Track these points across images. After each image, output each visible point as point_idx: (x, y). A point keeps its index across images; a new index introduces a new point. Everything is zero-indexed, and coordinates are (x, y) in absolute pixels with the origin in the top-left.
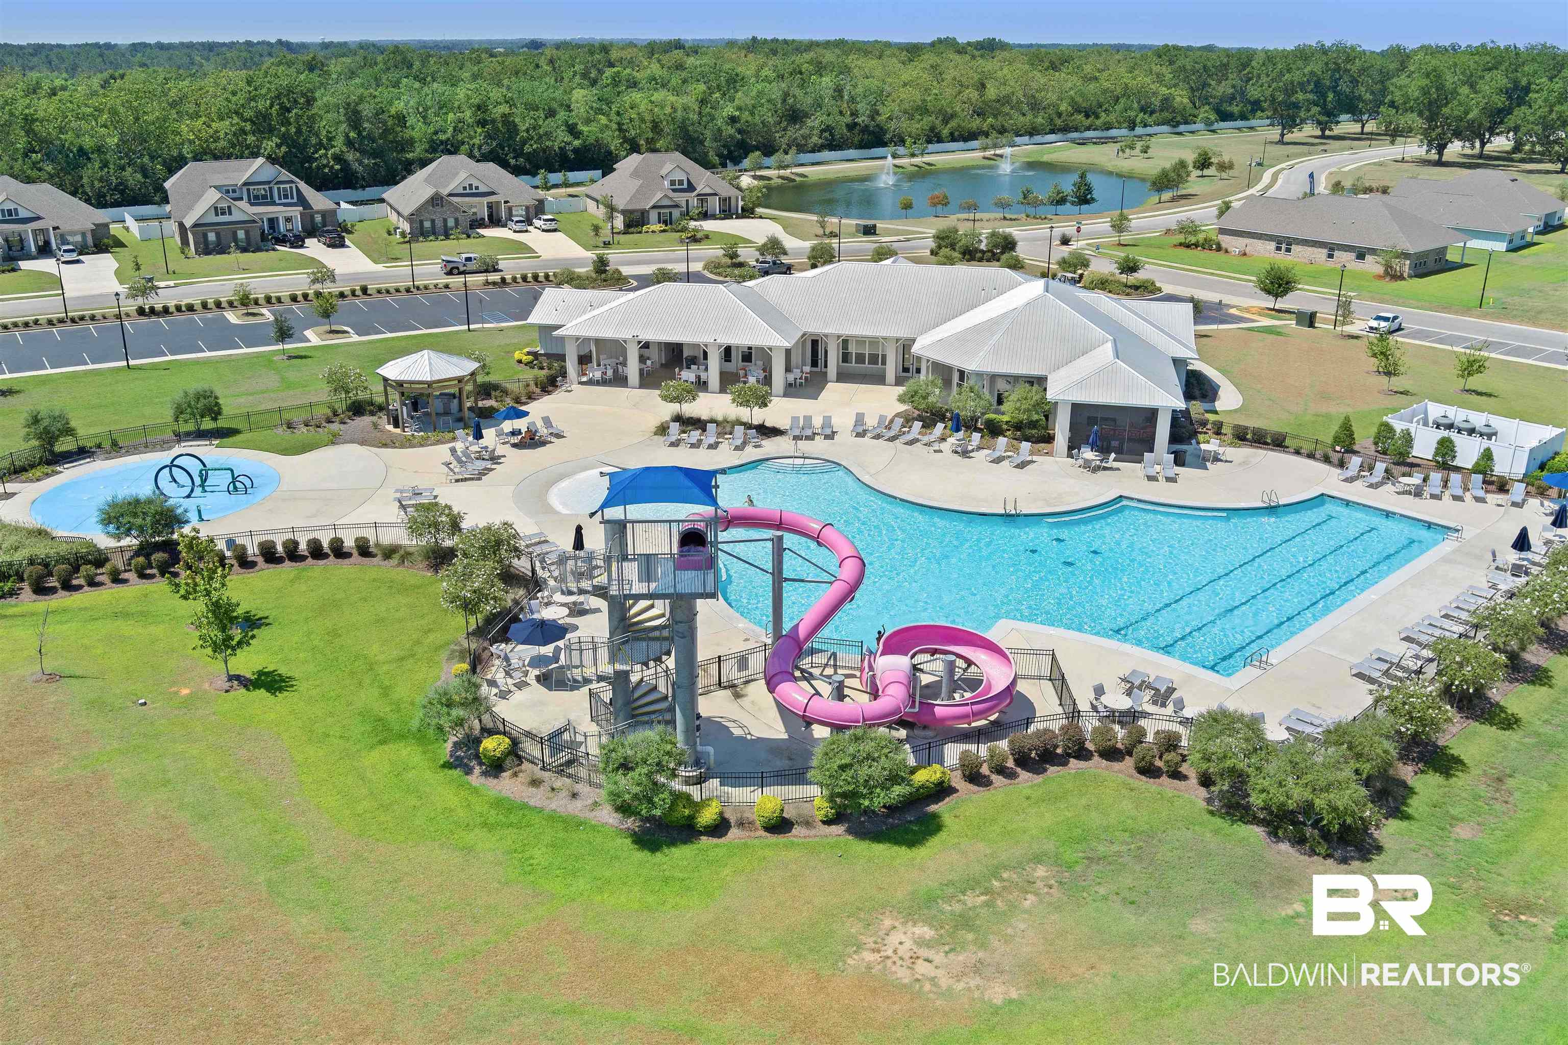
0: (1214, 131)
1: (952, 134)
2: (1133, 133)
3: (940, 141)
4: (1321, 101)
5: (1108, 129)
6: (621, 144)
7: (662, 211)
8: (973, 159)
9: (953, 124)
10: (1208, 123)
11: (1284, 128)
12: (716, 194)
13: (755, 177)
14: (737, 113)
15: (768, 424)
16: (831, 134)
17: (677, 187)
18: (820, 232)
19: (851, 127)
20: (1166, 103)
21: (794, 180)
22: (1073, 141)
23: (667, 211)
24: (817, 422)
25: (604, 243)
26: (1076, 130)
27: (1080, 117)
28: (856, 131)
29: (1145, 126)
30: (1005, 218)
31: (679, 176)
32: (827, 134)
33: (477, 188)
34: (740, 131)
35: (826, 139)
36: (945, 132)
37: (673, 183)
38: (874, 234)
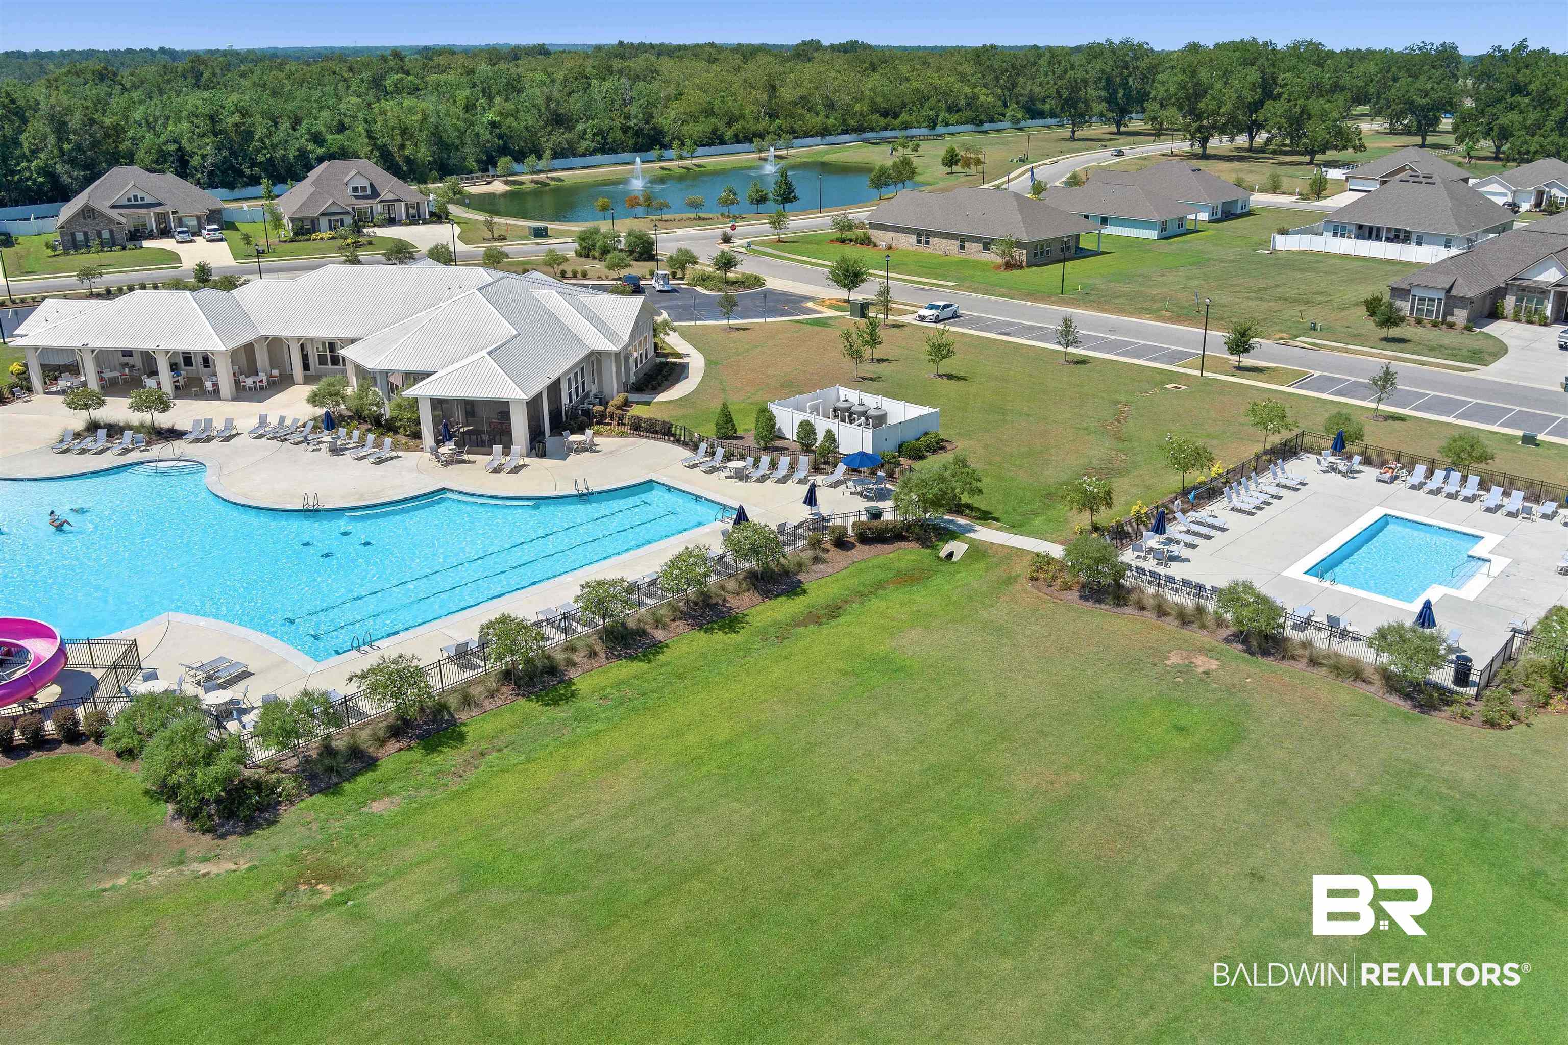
0: (1021, 129)
1: (736, 136)
2: (934, 132)
3: (722, 142)
4: (1111, 100)
5: (906, 128)
6: (371, 151)
7: (333, 218)
8: (748, 160)
9: (738, 126)
10: (1015, 121)
11: (1074, 126)
12: (399, 200)
13: (506, 183)
14: (498, 119)
15: (176, 427)
16: (604, 138)
17: (360, 193)
18: (488, 235)
19: (625, 129)
20: (972, 101)
21: (549, 185)
22: (867, 141)
23: (338, 218)
24: (219, 424)
25: (258, 251)
26: (872, 130)
27: (876, 116)
28: (630, 135)
29: (947, 125)
30: (699, 218)
31: (362, 182)
32: (599, 138)
33: (142, 199)
34: (500, 137)
35: (598, 142)
36: (729, 134)
37: (355, 189)
38: (547, 236)
